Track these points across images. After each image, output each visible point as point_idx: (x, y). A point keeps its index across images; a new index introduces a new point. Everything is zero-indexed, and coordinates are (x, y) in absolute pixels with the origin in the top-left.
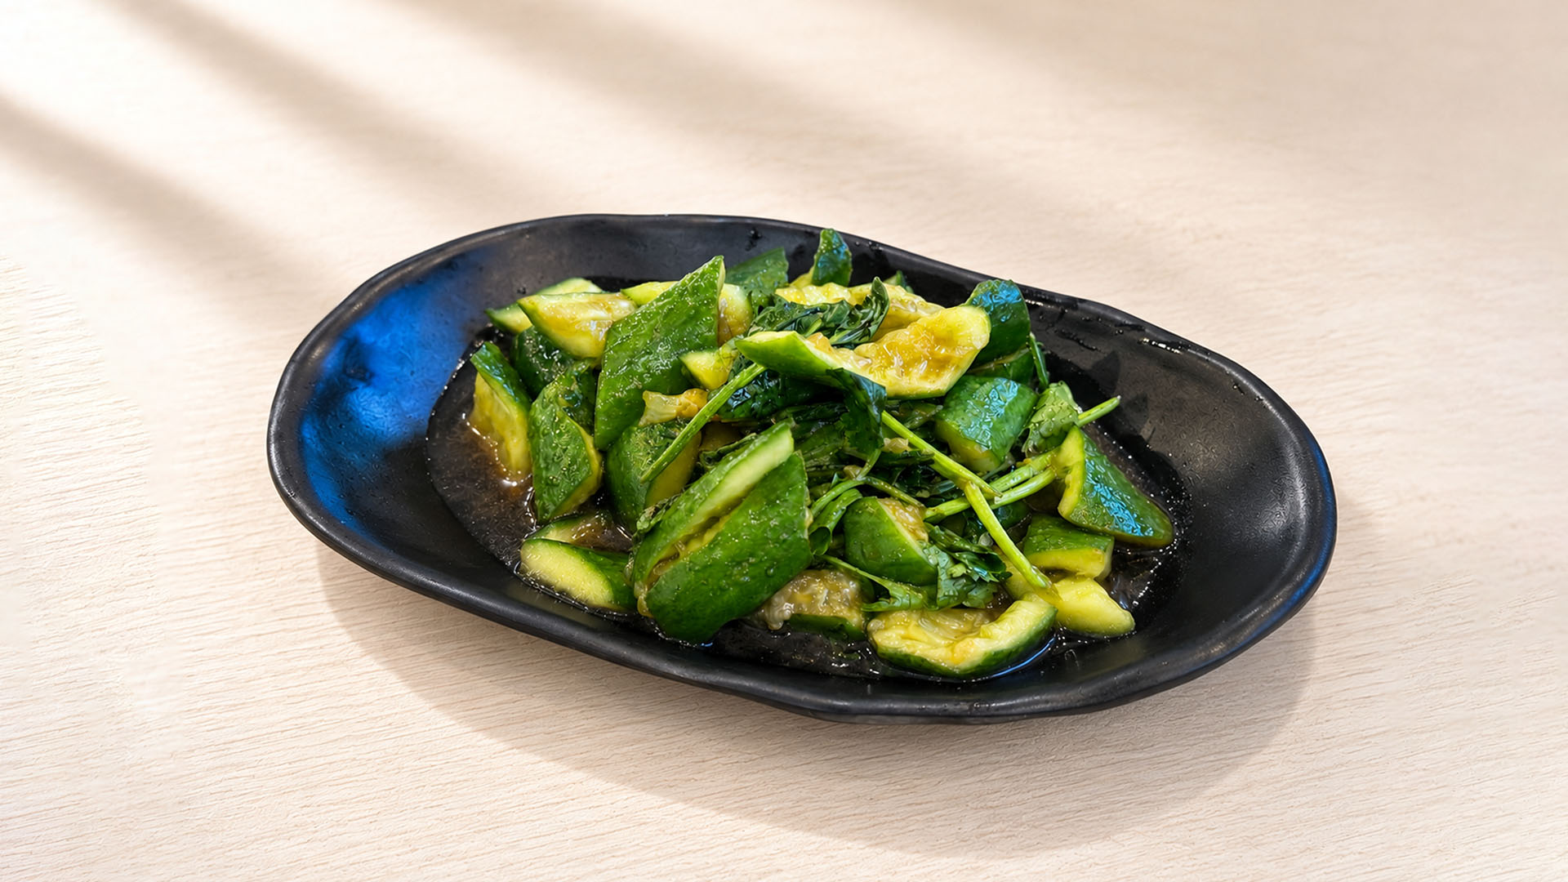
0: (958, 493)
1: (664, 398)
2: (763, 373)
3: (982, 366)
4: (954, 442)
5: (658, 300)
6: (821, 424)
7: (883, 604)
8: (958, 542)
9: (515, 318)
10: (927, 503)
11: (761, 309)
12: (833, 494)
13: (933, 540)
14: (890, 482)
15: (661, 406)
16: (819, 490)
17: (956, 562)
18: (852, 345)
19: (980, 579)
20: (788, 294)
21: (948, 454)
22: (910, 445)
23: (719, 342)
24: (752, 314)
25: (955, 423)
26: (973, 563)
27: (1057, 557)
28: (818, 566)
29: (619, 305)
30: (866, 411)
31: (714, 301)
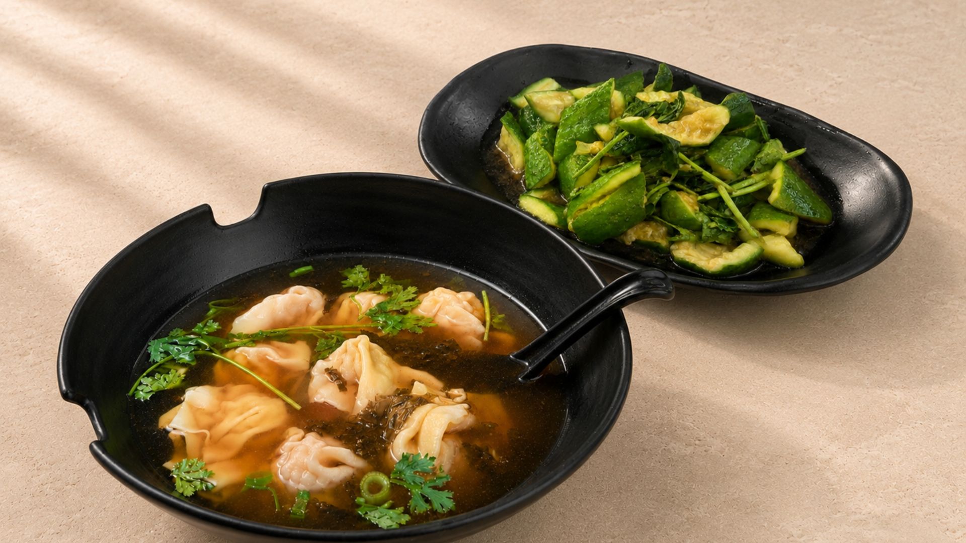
0: (714, 189)
1: (585, 144)
2: (628, 135)
3: (728, 131)
4: (713, 167)
5: (585, 98)
6: (653, 158)
7: (677, 238)
8: (714, 212)
9: (521, 101)
10: (701, 193)
11: (629, 103)
12: (656, 189)
13: (701, 210)
14: (683, 184)
15: (583, 148)
16: (650, 187)
17: (712, 221)
18: (667, 122)
19: (724, 230)
20: (641, 96)
21: (711, 172)
22: (692, 167)
23: (610, 120)
24: (626, 107)
25: (712, 157)
26: (721, 222)
27: (764, 223)
28: (648, 219)
29: (567, 98)
30: (671, 152)
31: (609, 100)
